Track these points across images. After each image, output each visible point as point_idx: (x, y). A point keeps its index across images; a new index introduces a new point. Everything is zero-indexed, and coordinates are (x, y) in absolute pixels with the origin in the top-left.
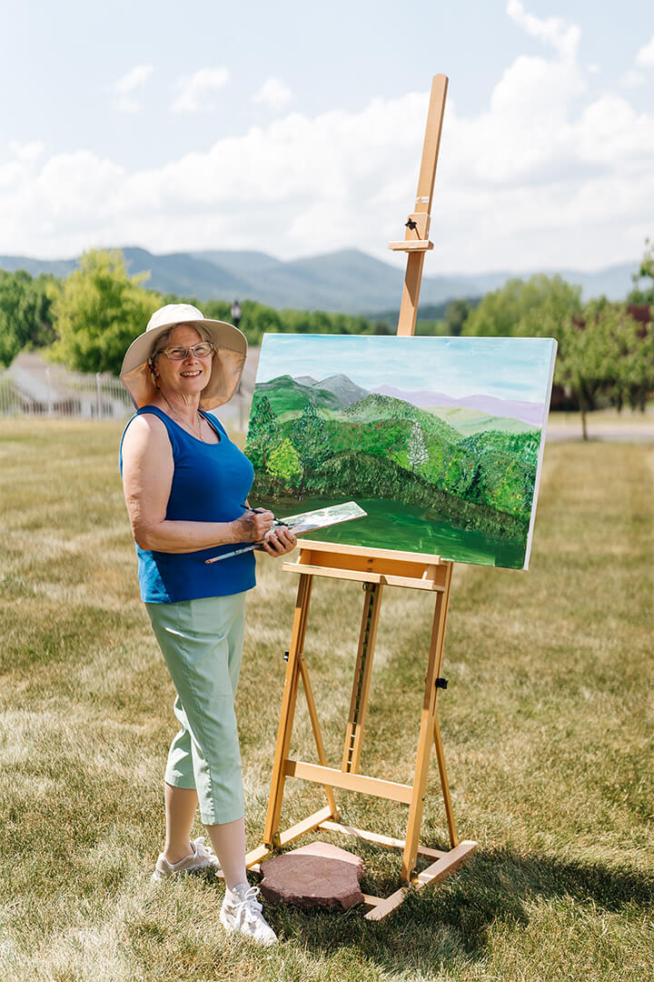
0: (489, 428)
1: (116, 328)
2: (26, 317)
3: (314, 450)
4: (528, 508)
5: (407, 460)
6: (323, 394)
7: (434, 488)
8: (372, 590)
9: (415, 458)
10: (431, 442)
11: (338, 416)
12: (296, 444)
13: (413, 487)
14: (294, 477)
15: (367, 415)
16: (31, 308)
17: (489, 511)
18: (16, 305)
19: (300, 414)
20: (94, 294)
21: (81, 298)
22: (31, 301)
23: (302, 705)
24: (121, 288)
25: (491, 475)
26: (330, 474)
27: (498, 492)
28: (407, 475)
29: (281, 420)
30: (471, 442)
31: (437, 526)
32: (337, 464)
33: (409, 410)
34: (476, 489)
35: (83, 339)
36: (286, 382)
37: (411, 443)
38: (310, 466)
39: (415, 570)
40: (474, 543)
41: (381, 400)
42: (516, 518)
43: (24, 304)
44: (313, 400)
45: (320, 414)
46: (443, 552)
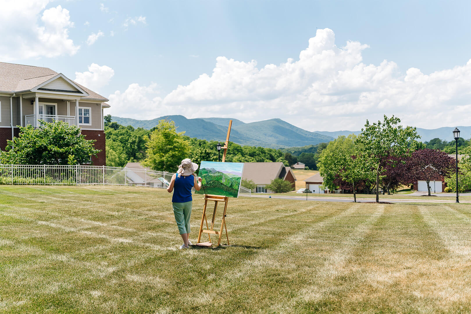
0: (234, 177)
1: (171, 153)
2: (131, 146)
3: (208, 180)
4: (238, 189)
5: (222, 182)
6: (210, 171)
7: (225, 186)
8: (216, 202)
9: (223, 181)
10: (225, 179)
11: (212, 175)
12: (205, 179)
13: (223, 186)
14: (205, 184)
15: (216, 175)
16: (134, 142)
17: (233, 189)
18: (127, 141)
19: (206, 174)
20: (162, 139)
21: (157, 141)
22: (134, 139)
23: (205, 221)
24: (174, 137)
25: (234, 184)
26: (210, 184)
27: (234, 186)
28: (222, 184)
29: (203, 175)
30: (231, 179)
31: (226, 192)
32: (212, 182)
33: (223, 174)
34: (231, 186)
35: (157, 157)
36: (204, 169)
37: (223, 179)
38: (207, 183)
39: (222, 198)
40: (231, 194)
41: (219, 172)
42: (237, 190)
43: (130, 141)
44: (208, 172)
45: (209, 174)
46: (226, 195)
